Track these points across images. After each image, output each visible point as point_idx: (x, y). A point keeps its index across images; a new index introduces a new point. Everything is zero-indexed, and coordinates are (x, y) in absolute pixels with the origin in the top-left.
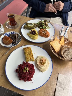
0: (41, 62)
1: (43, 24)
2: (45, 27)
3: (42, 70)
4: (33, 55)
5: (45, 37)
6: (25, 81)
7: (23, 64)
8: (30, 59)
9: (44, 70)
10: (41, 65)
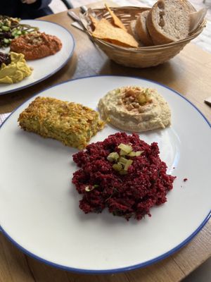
0: (133, 101)
1: (5, 28)
2: (20, 32)
3: (162, 119)
4: (84, 105)
5: (51, 54)
6: (160, 201)
7: (79, 165)
8: (89, 121)
9: (168, 114)
10: (146, 107)
